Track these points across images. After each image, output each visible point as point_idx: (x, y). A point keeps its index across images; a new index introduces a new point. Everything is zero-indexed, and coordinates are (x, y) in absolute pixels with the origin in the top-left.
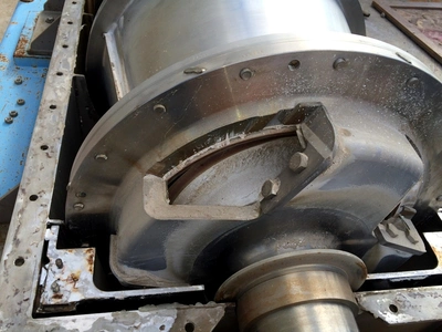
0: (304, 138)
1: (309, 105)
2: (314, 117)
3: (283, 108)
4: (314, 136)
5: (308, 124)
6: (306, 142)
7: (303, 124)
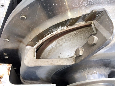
0: (95, 28)
1: (98, 10)
2: (101, 17)
3: (84, 13)
4: (101, 27)
5: (98, 20)
6: (97, 30)
7: (95, 21)
